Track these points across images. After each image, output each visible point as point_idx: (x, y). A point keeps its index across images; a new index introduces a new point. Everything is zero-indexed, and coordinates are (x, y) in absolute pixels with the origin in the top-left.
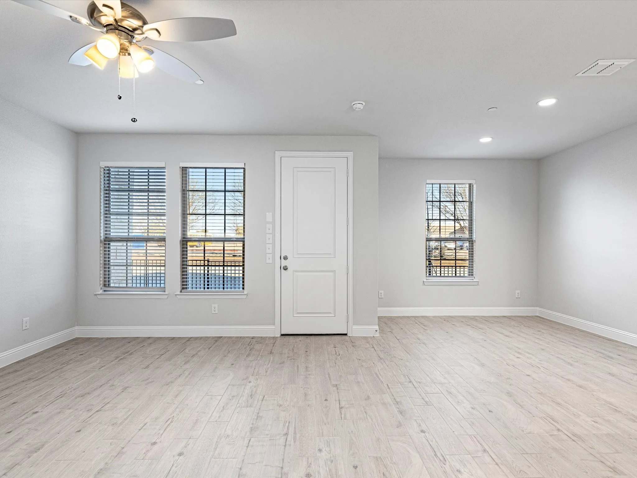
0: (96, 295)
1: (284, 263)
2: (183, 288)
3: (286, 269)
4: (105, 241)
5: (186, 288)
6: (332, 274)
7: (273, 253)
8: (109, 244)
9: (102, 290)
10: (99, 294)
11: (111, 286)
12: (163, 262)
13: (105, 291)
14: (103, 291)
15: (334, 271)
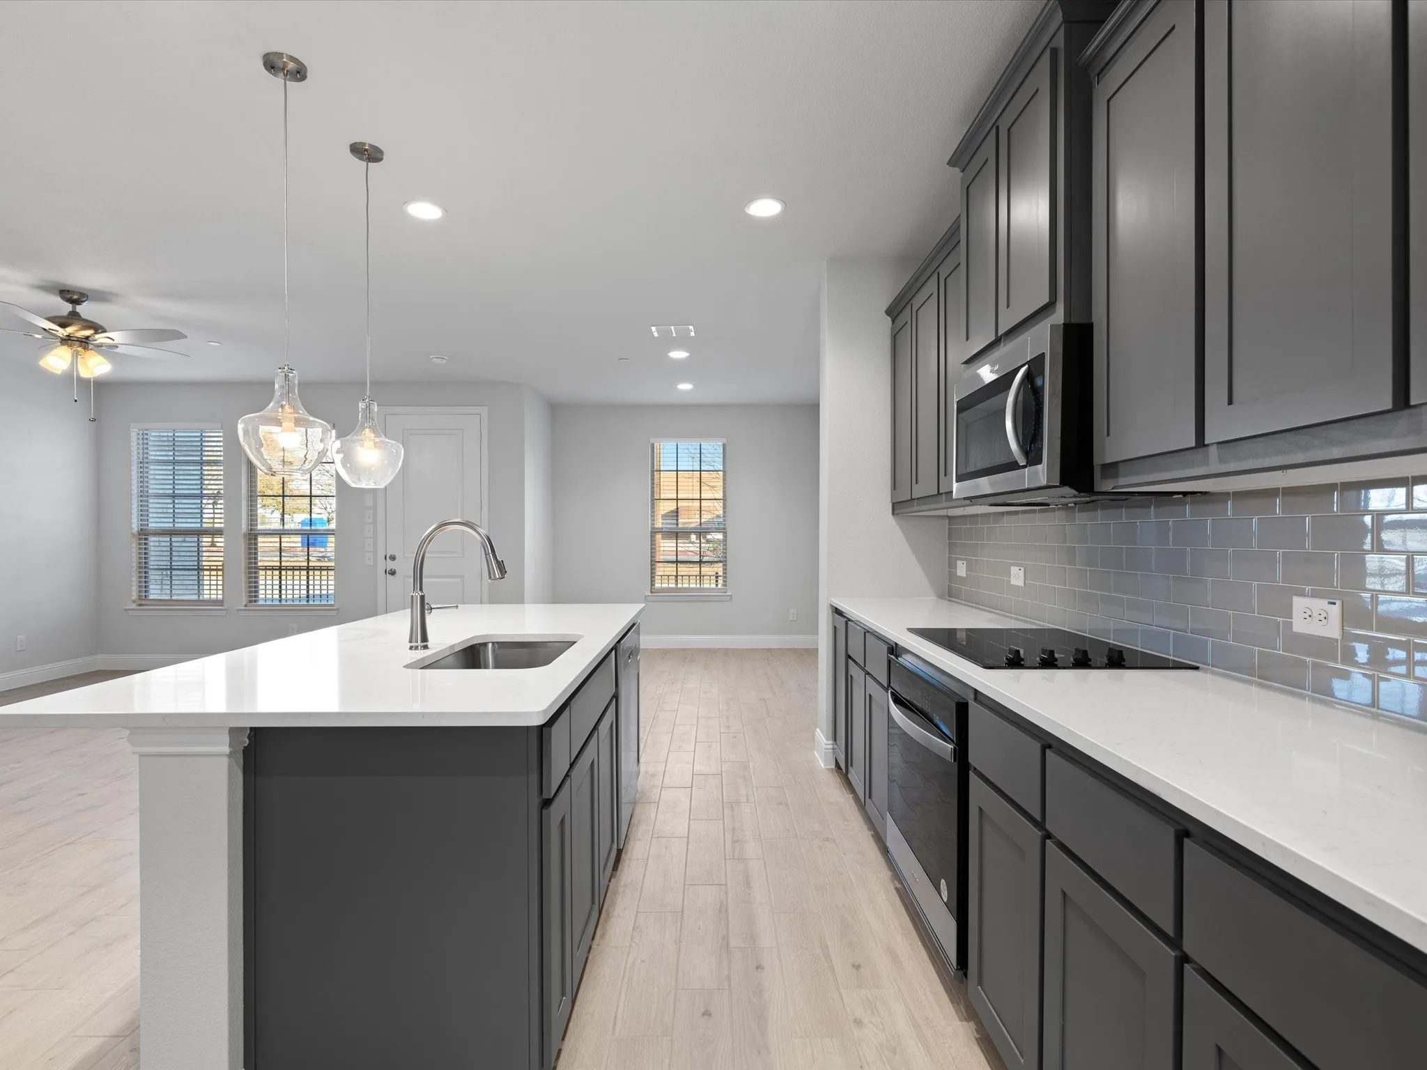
0: (126, 610)
1: (391, 565)
2: (250, 601)
3: (393, 573)
4: (139, 534)
5: (255, 601)
6: (459, 580)
7: (375, 552)
8: (146, 539)
9: (135, 604)
10: (130, 610)
11: (150, 598)
12: (221, 563)
13: (140, 605)
14: (137, 605)
15: (462, 577)
